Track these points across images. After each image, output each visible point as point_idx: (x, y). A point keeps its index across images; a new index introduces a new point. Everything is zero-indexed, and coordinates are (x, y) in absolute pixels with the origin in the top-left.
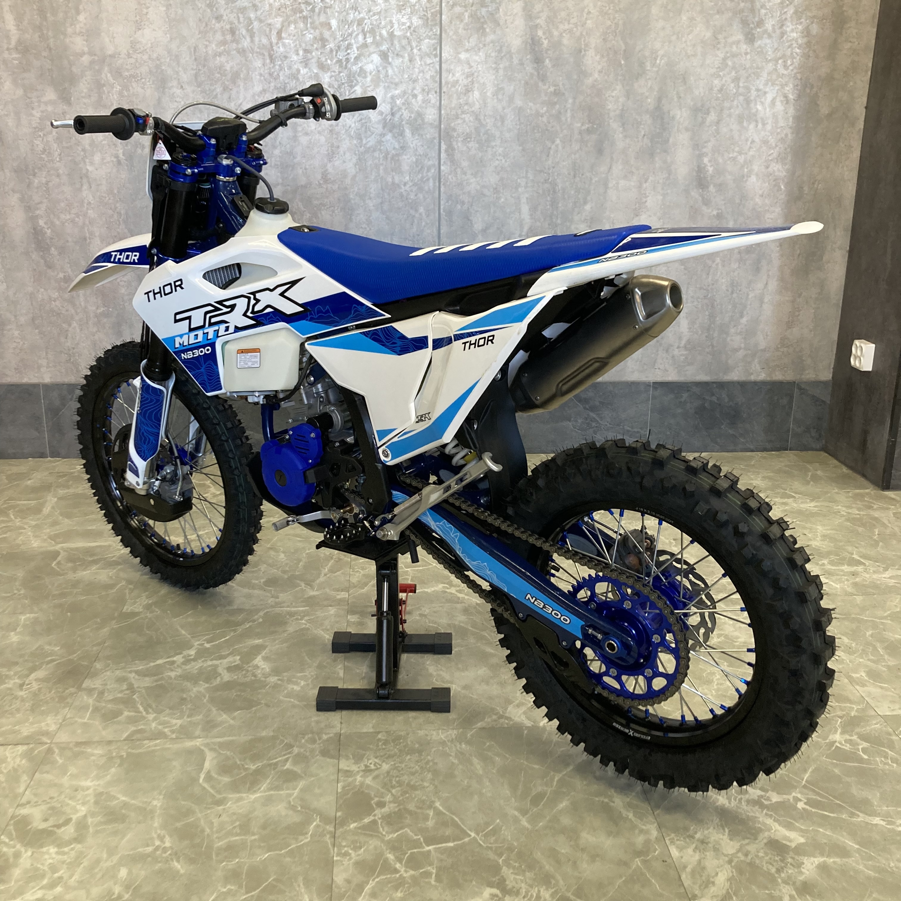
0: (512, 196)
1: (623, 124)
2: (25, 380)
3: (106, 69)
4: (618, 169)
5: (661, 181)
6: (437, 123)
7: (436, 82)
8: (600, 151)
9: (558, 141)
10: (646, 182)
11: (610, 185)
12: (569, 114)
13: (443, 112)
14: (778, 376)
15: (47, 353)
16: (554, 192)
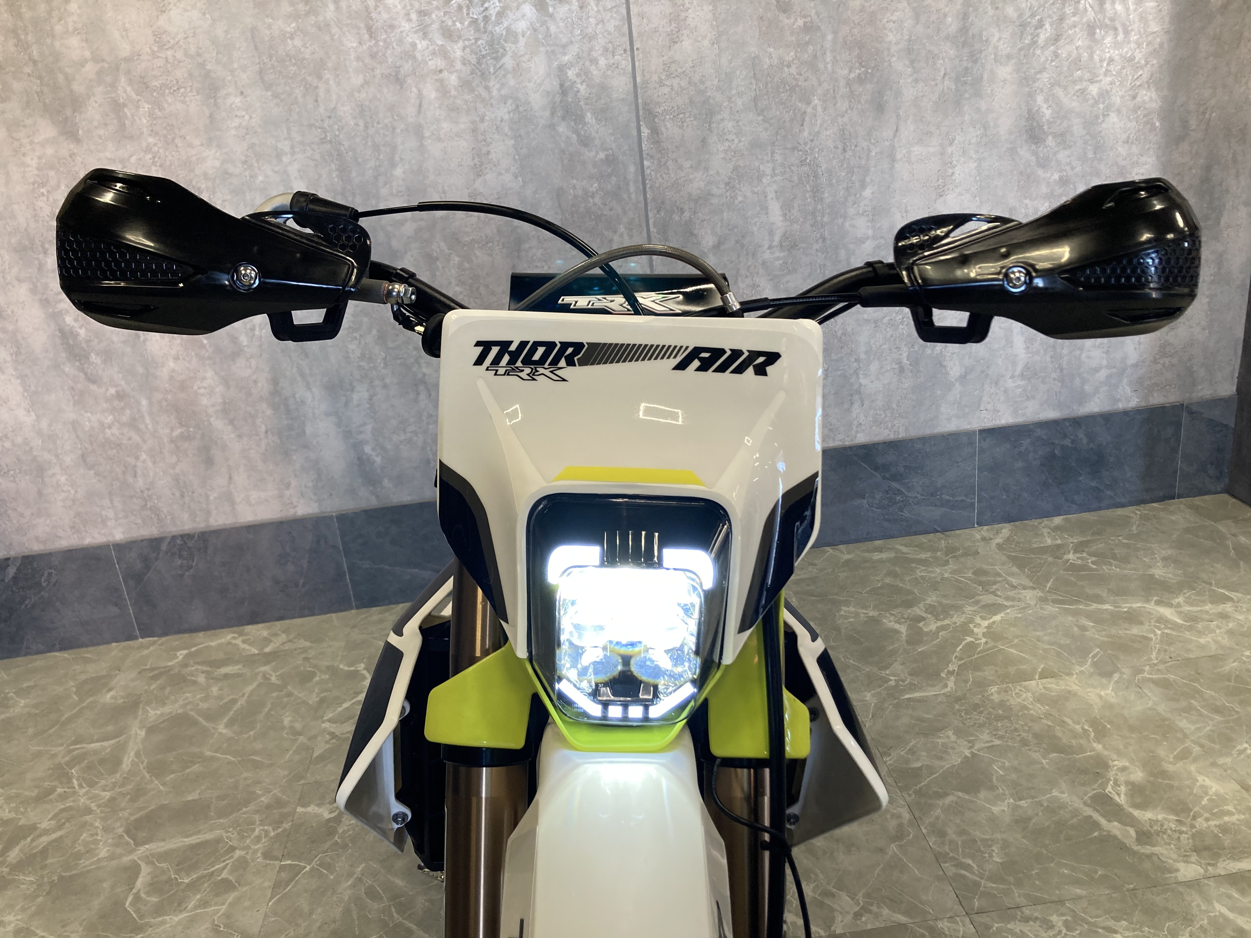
0: (753, 192)
1: (912, 62)
2: (88, 541)
3: (123, 80)
4: (908, 130)
5: (974, 140)
6: (631, 98)
7: (624, 35)
8: (879, 108)
9: (816, 101)
10: (951, 144)
11: (899, 156)
12: (829, 57)
13: (638, 80)
14: (1157, 399)
15: (111, 501)
16: (816, 176)
